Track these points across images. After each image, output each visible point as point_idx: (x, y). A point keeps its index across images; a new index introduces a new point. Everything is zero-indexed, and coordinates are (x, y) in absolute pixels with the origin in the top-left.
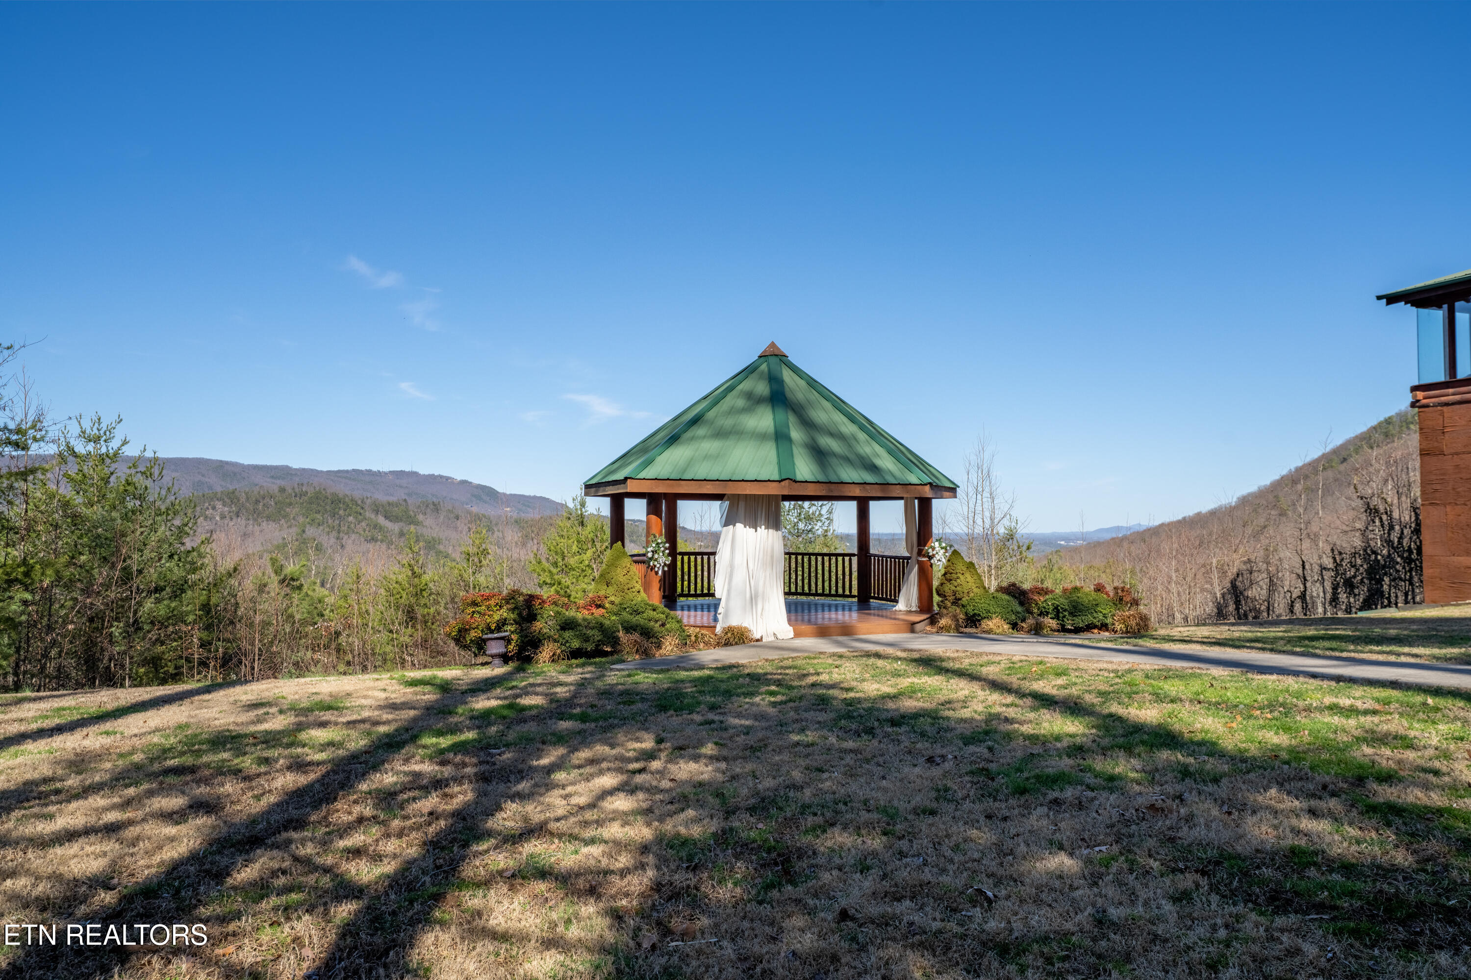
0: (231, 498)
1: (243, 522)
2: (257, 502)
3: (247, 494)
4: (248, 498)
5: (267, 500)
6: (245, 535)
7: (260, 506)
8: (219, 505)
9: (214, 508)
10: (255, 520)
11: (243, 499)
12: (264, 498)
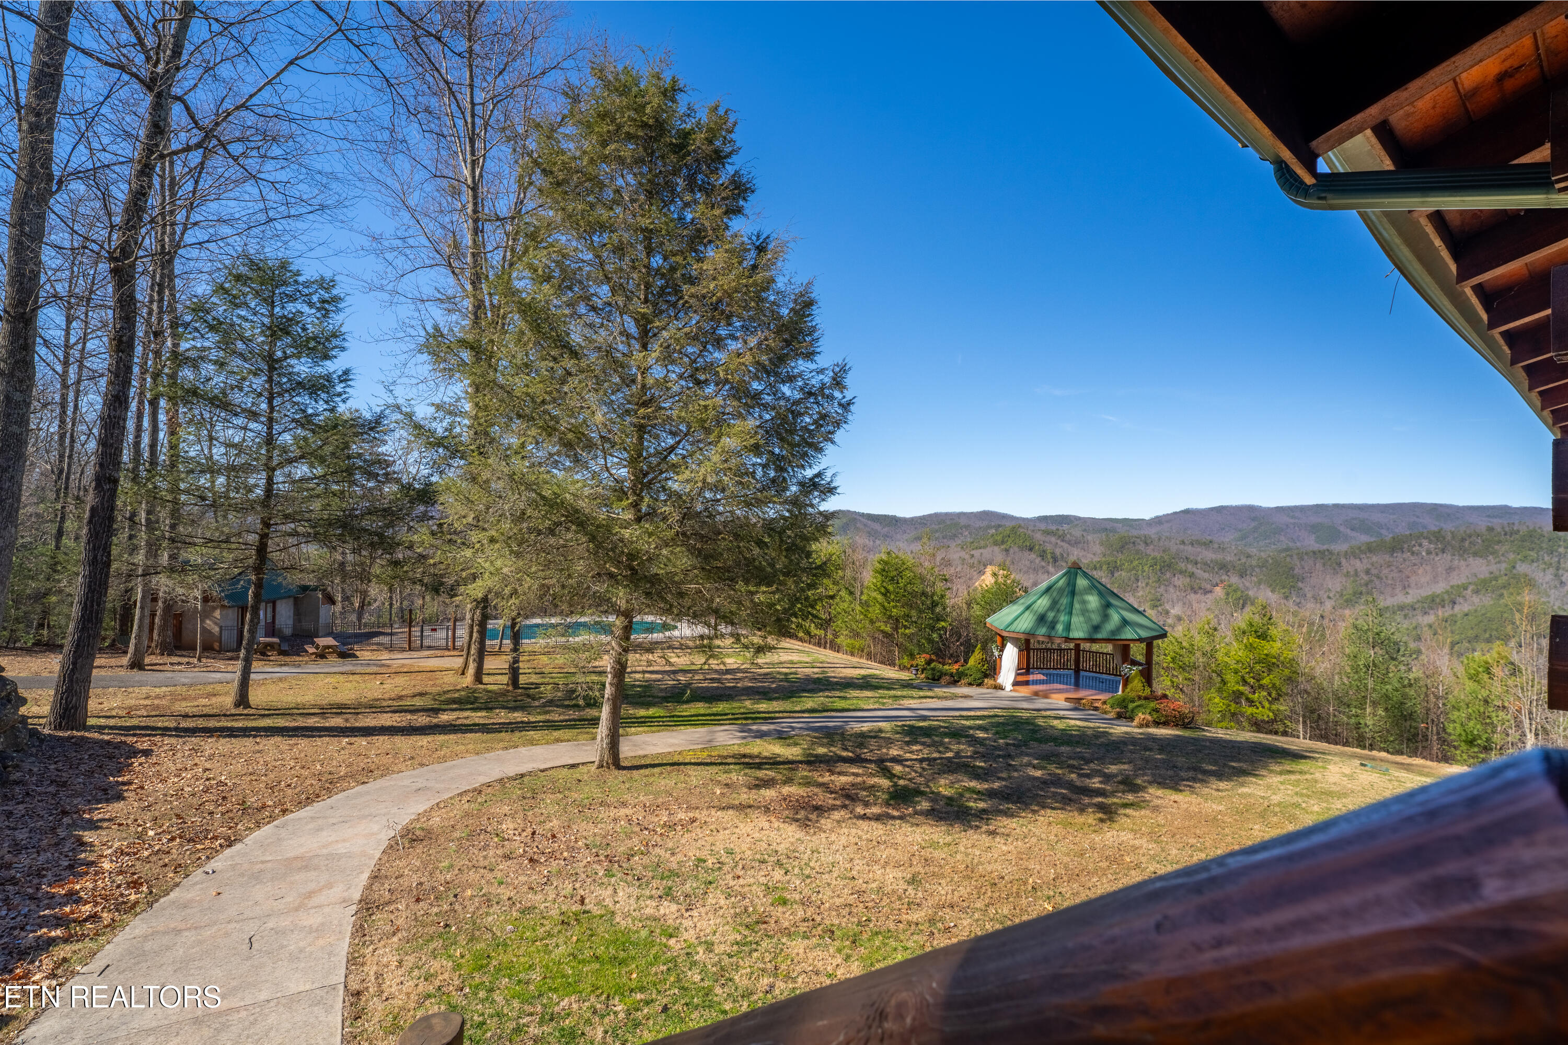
0: (1438, 537)
1: (1449, 557)
2: (1463, 540)
3: (1452, 533)
4: (1453, 538)
5: (1474, 538)
6: (1450, 570)
7: (1467, 544)
8: (1425, 543)
9: (1420, 545)
10: (1461, 556)
11: (1449, 537)
12: (1470, 537)
